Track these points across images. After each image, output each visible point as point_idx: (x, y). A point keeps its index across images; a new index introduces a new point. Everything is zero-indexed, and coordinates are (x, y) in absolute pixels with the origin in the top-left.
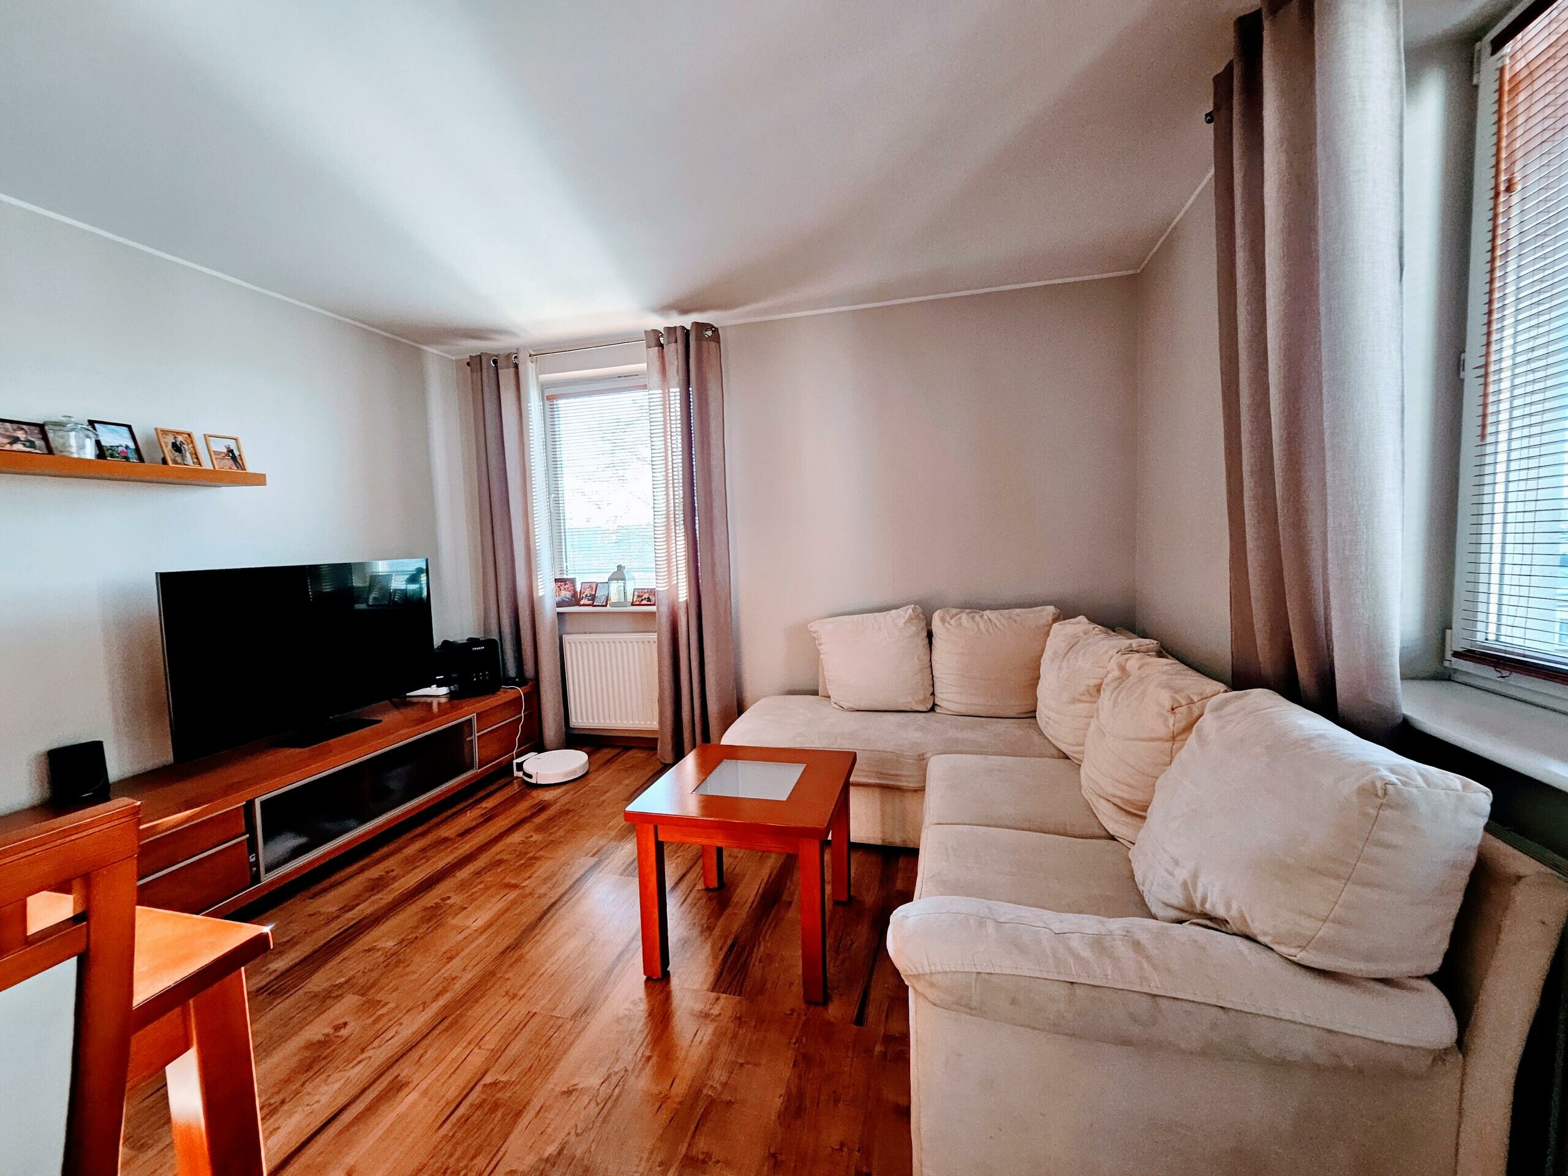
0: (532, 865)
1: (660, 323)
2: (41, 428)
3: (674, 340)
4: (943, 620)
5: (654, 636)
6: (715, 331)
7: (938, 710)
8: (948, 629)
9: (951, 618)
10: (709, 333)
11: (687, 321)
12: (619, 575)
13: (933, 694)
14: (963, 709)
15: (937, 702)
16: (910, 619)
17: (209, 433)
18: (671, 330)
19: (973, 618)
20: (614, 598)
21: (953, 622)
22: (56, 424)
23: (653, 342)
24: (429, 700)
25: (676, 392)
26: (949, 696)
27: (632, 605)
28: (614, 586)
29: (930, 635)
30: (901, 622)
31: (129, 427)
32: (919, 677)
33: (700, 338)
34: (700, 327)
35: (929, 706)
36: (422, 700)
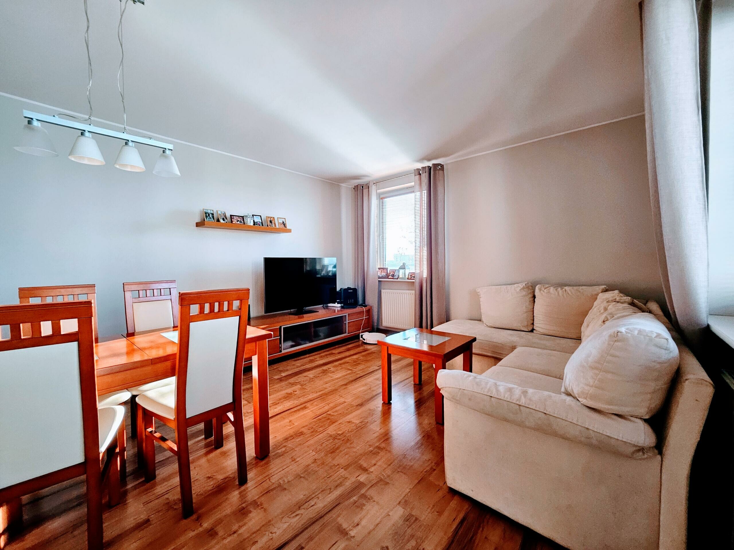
0: (358, 365)
1: (420, 166)
2: (243, 217)
3: (425, 172)
4: (540, 290)
5: (414, 292)
6: (442, 166)
7: (534, 331)
8: (542, 294)
9: (545, 289)
10: (440, 167)
11: (430, 164)
12: (403, 267)
13: (533, 324)
14: (547, 332)
15: (534, 328)
16: (523, 288)
17: (279, 217)
18: (424, 168)
19: (556, 290)
20: (401, 276)
21: (545, 290)
22: (246, 216)
23: (417, 173)
24: (335, 308)
25: (425, 193)
26: (539, 325)
27: (408, 279)
28: (401, 271)
29: (534, 297)
30: (518, 290)
31: (261, 216)
32: (525, 315)
33: (435, 170)
34: (435, 165)
35: (530, 329)
36: (333, 308)
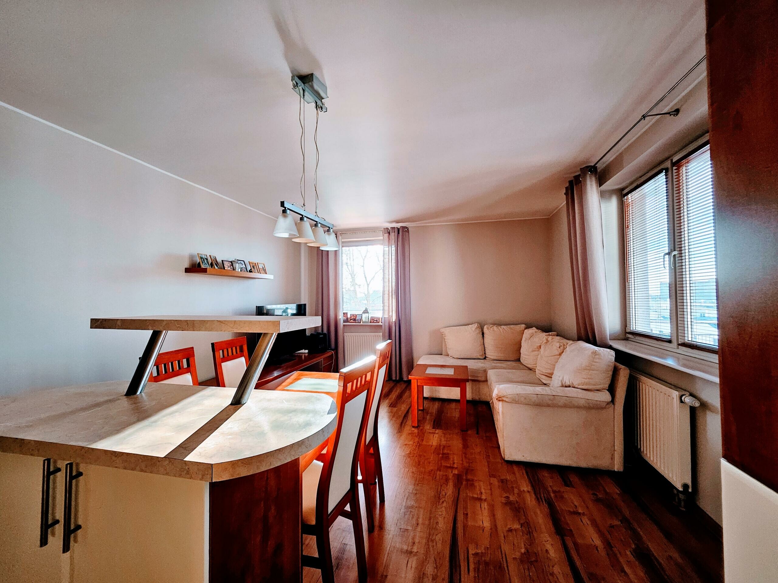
1: (389, 226)
3: (394, 232)
4: (488, 328)
5: (381, 334)
6: (407, 228)
7: (487, 359)
8: (490, 332)
9: (491, 328)
10: (406, 230)
11: (399, 225)
13: (485, 353)
14: (495, 358)
15: (487, 356)
16: (477, 328)
18: (392, 228)
19: (498, 328)
20: (364, 319)
21: (491, 329)
23: (386, 232)
24: (301, 354)
25: (394, 248)
26: (491, 353)
27: (370, 322)
28: (364, 316)
29: (483, 334)
30: (474, 329)
31: (244, 261)
32: (480, 347)
33: (403, 231)
34: (403, 228)
35: (484, 357)
36: (298, 354)
